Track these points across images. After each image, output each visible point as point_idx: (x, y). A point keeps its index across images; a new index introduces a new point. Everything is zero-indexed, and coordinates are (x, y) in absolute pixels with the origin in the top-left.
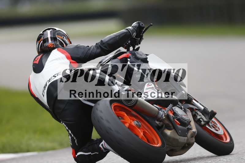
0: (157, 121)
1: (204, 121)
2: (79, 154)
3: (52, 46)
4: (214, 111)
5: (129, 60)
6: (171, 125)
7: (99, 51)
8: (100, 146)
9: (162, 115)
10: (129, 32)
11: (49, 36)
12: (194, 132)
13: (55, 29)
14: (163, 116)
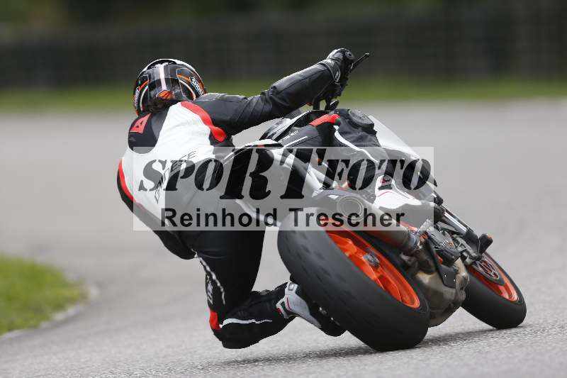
0: (404, 254)
1: (471, 257)
2: (227, 322)
3: (169, 98)
4: (489, 235)
5: (336, 127)
6: (431, 263)
7: (268, 107)
8: (279, 305)
9: (416, 243)
10: (328, 69)
11: (162, 77)
12: (465, 279)
13: (175, 63)
14: (419, 244)
